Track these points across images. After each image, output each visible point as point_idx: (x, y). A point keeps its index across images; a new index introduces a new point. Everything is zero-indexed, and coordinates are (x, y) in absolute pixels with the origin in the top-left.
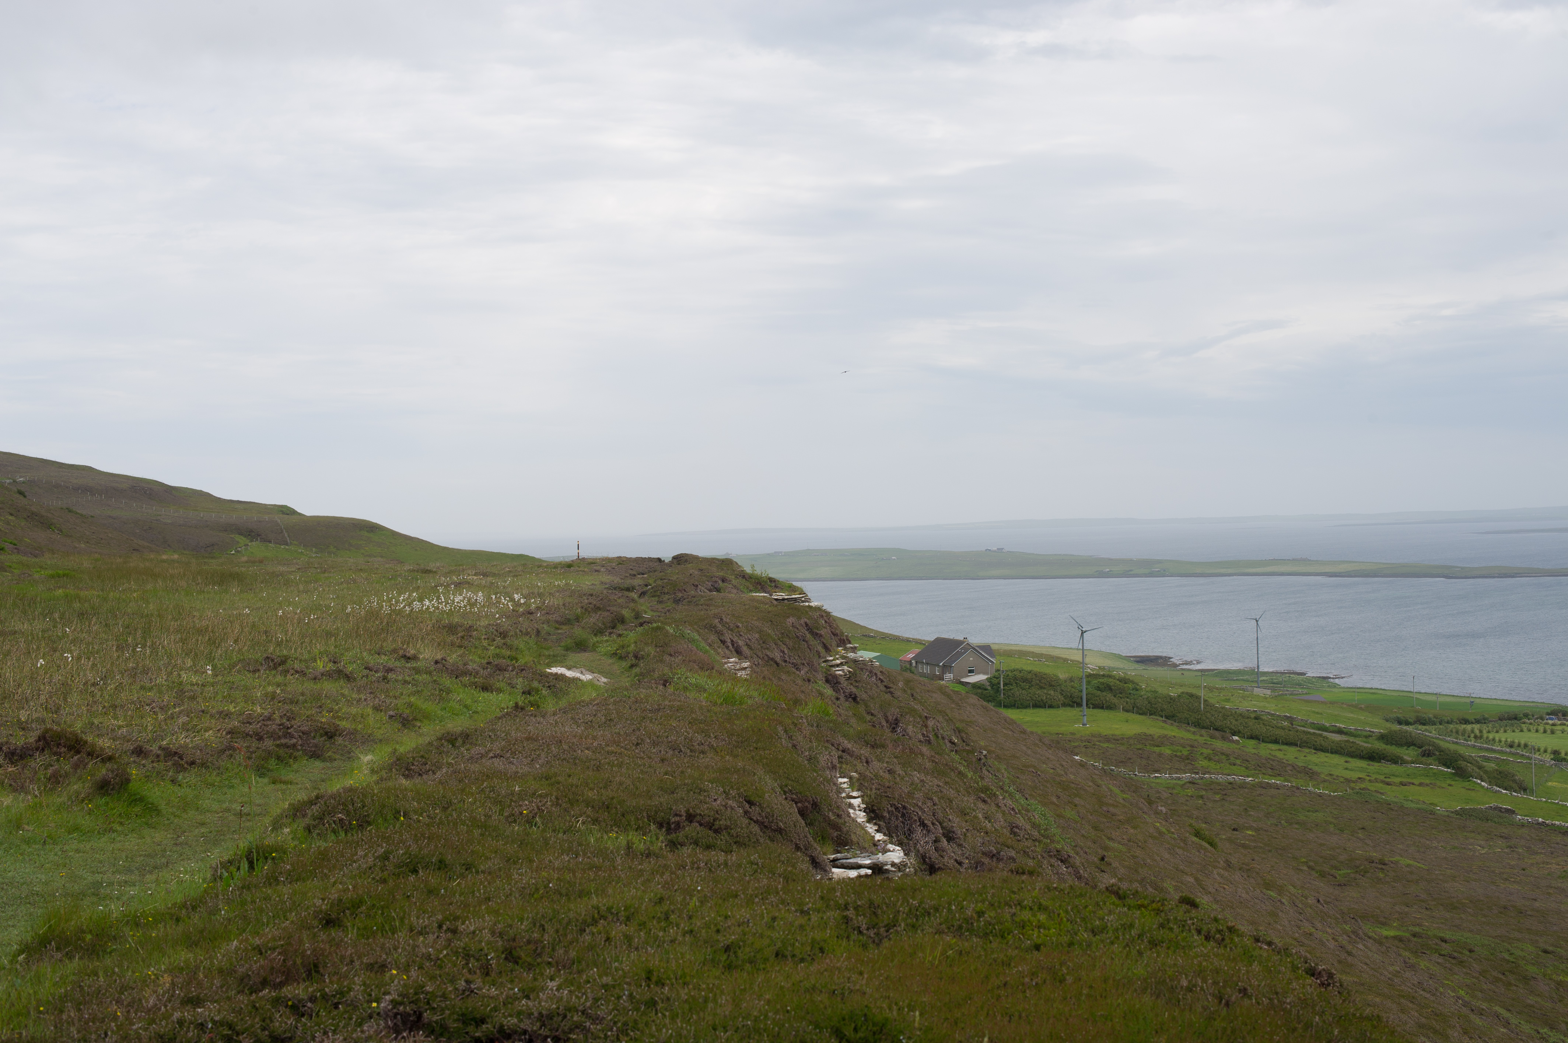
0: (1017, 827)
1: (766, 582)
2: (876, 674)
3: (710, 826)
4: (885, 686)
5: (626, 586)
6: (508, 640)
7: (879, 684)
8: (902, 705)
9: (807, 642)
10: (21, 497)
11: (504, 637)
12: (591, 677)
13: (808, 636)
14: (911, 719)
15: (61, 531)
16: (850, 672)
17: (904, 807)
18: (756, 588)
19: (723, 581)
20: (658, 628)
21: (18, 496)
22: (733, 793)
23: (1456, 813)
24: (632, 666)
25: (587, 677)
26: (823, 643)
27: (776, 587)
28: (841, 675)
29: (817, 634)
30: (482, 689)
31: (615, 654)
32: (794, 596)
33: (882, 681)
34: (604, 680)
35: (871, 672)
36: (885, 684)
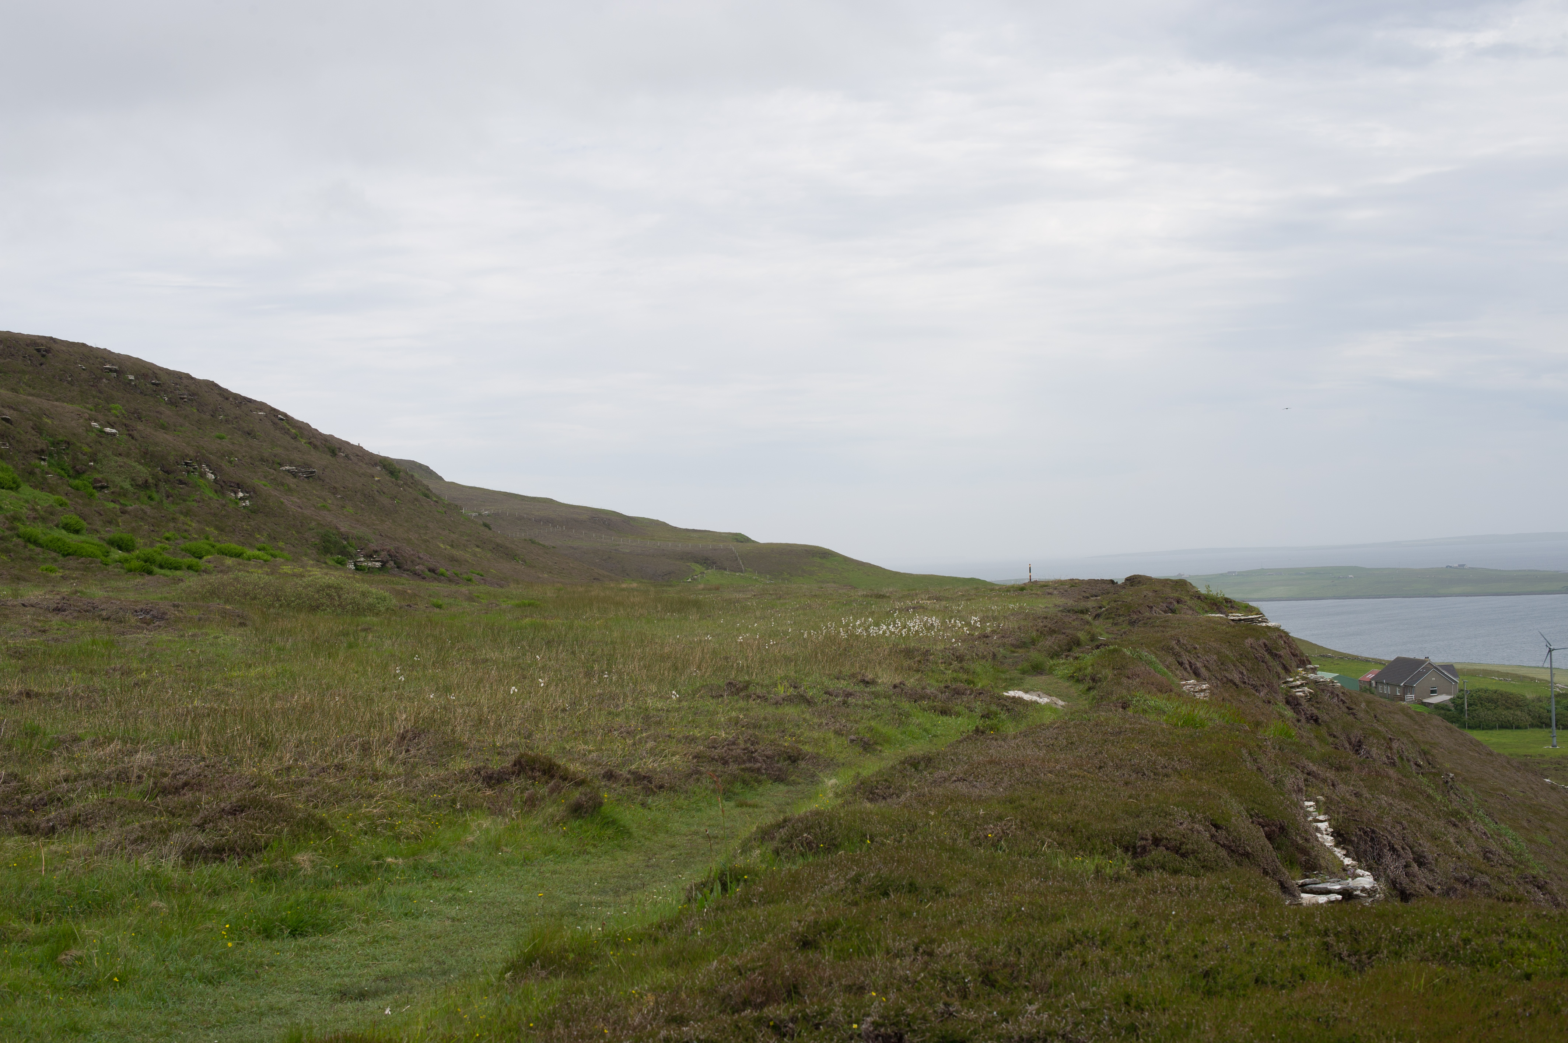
0: (1490, 852)
1: (1222, 603)
2: (1337, 695)
3: (1177, 850)
4: (1348, 708)
5: (1080, 608)
6: (964, 664)
7: (1341, 706)
8: (1365, 726)
9: (1266, 663)
10: (487, 530)
11: (961, 661)
12: (1048, 701)
13: (1268, 657)
14: (1375, 741)
15: (525, 562)
16: (1310, 693)
17: (1373, 832)
18: (1212, 609)
19: (1178, 602)
20: (1115, 650)
21: (483, 528)
22: (1199, 816)
24: (1089, 689)
25: (1044, 700)
26: (1283, 664)
27: (1232, 607)
28: (1302, 697)
29: (1276, 655)
30: (941, 712)
31: (1072, 677)
32: (1250, 617)
33: (1344, 702)
34: (1061, 703)
35: (1332, 693)
36: (1347, 705)
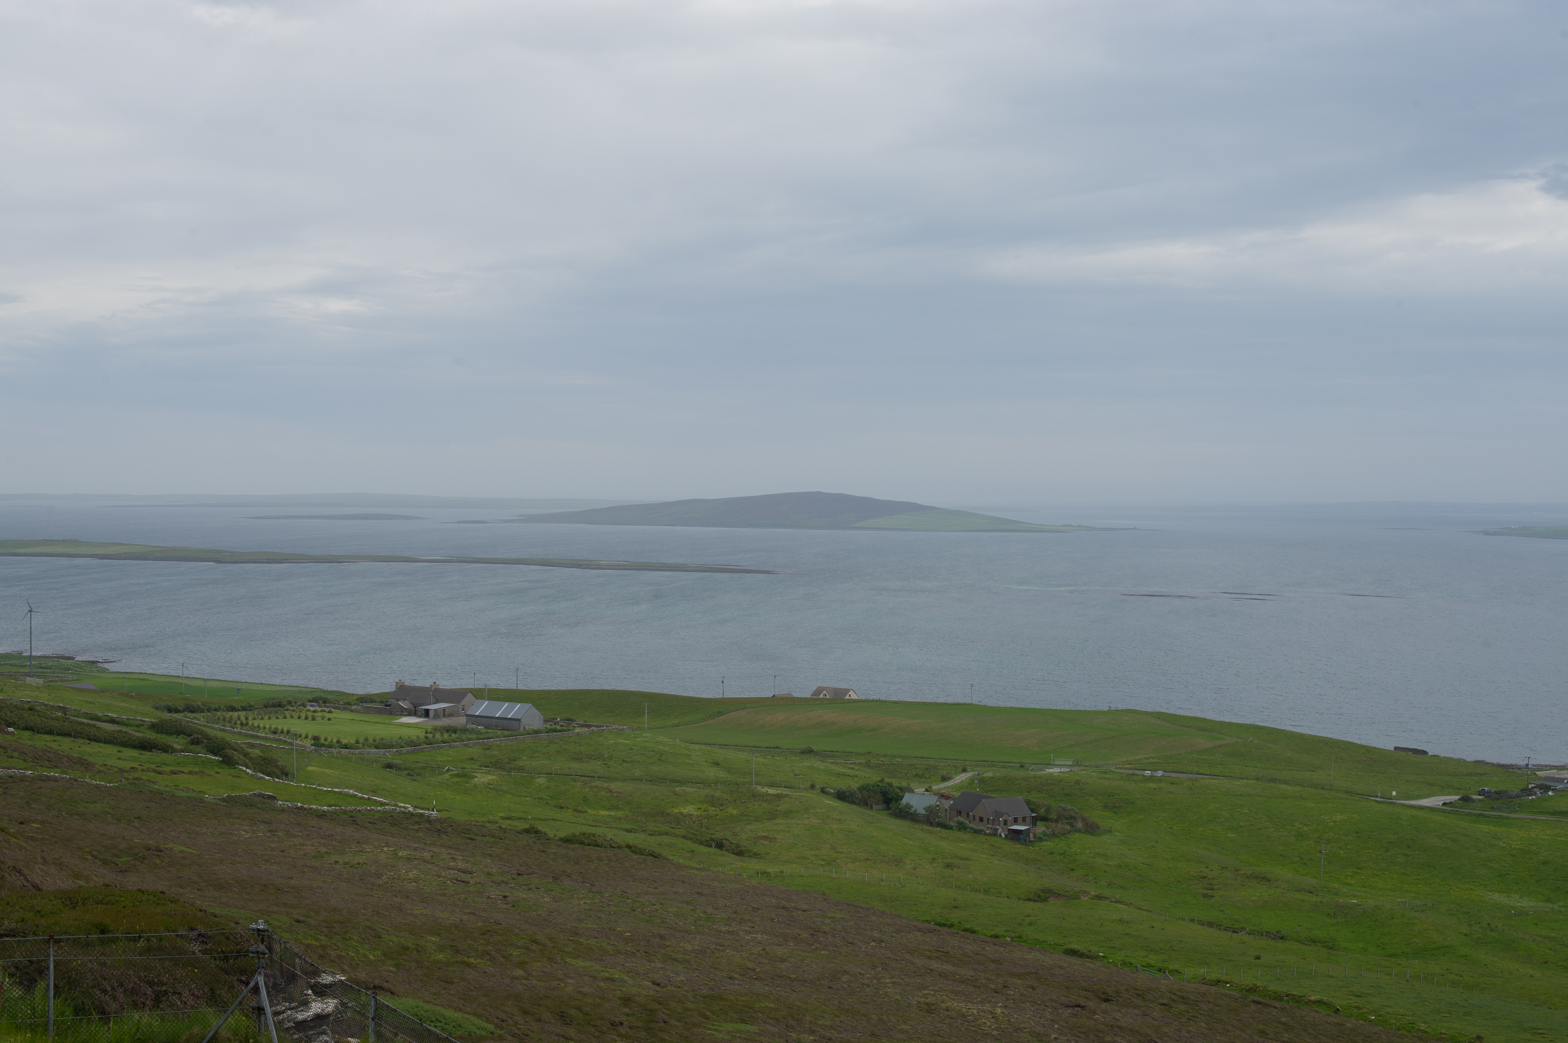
23: (224, 800)
